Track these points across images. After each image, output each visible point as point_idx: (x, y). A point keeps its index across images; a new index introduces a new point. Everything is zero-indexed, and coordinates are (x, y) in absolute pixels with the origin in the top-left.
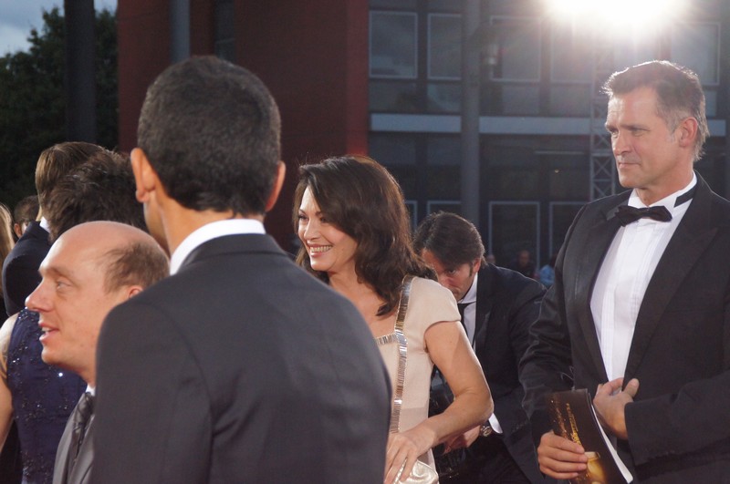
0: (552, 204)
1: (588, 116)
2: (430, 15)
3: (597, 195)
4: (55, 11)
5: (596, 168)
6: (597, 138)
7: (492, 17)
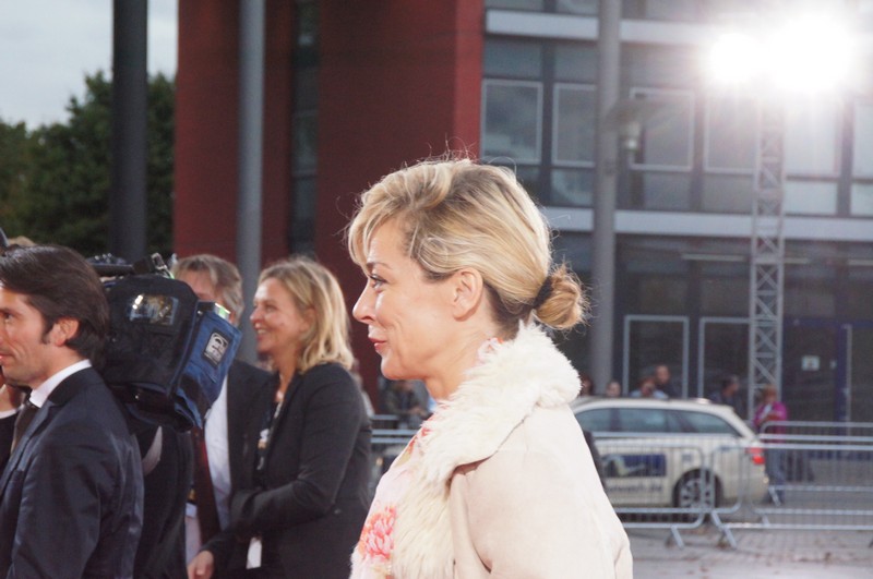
0: (704, 321)
2: (557, 87)
3: (759, 311)
4: (100, 75)
5: (759, 277)
6: (760, 241)
7: (634, 91)
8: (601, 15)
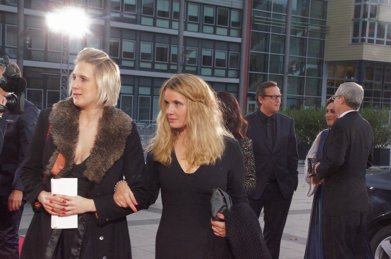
0: (47, 90)
1: (60, 63)
2: (6, 25)
3: (62, 88)
5: (62, 79)
6: (63, 70)
7: (28, 28)
8: (18, 6)
